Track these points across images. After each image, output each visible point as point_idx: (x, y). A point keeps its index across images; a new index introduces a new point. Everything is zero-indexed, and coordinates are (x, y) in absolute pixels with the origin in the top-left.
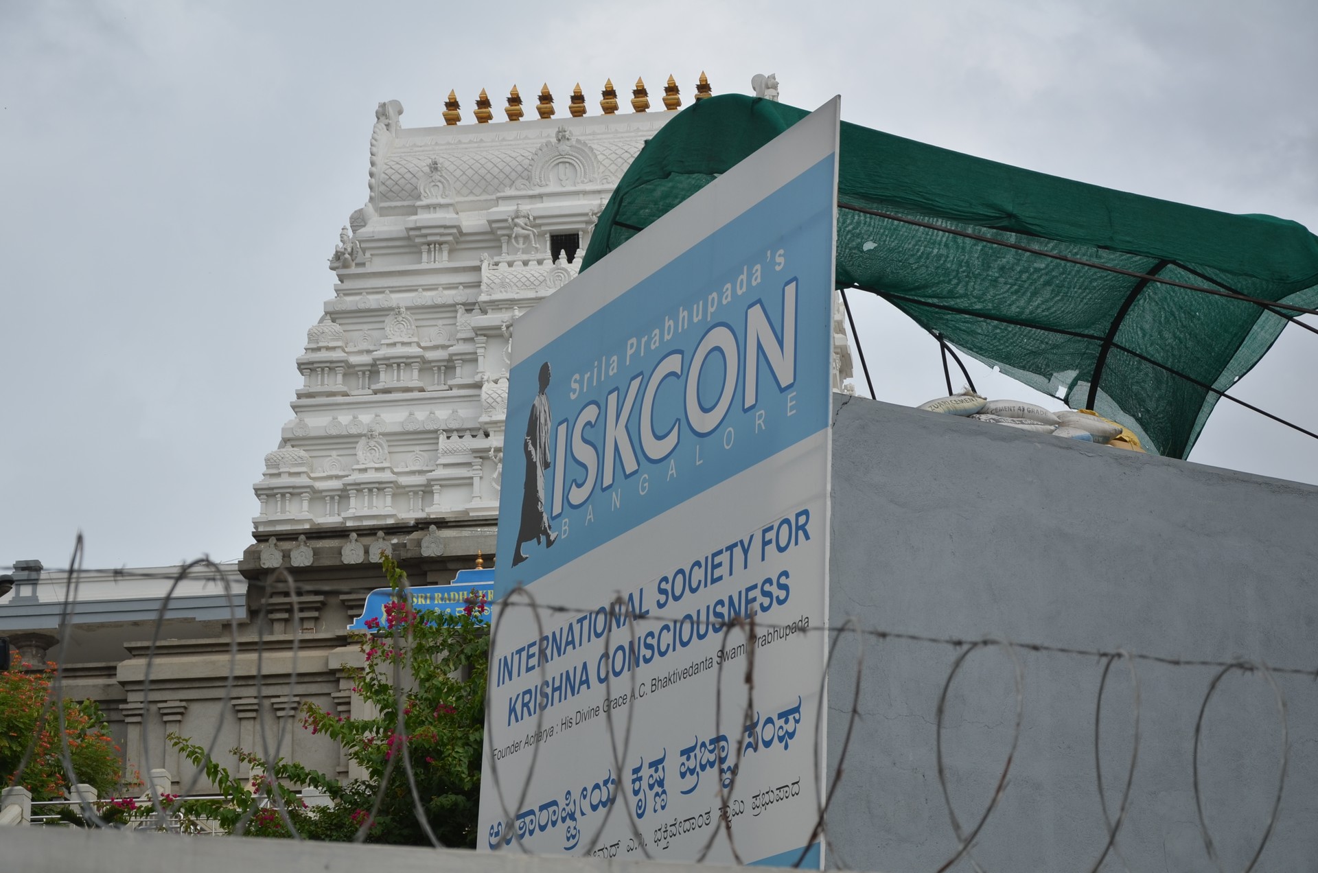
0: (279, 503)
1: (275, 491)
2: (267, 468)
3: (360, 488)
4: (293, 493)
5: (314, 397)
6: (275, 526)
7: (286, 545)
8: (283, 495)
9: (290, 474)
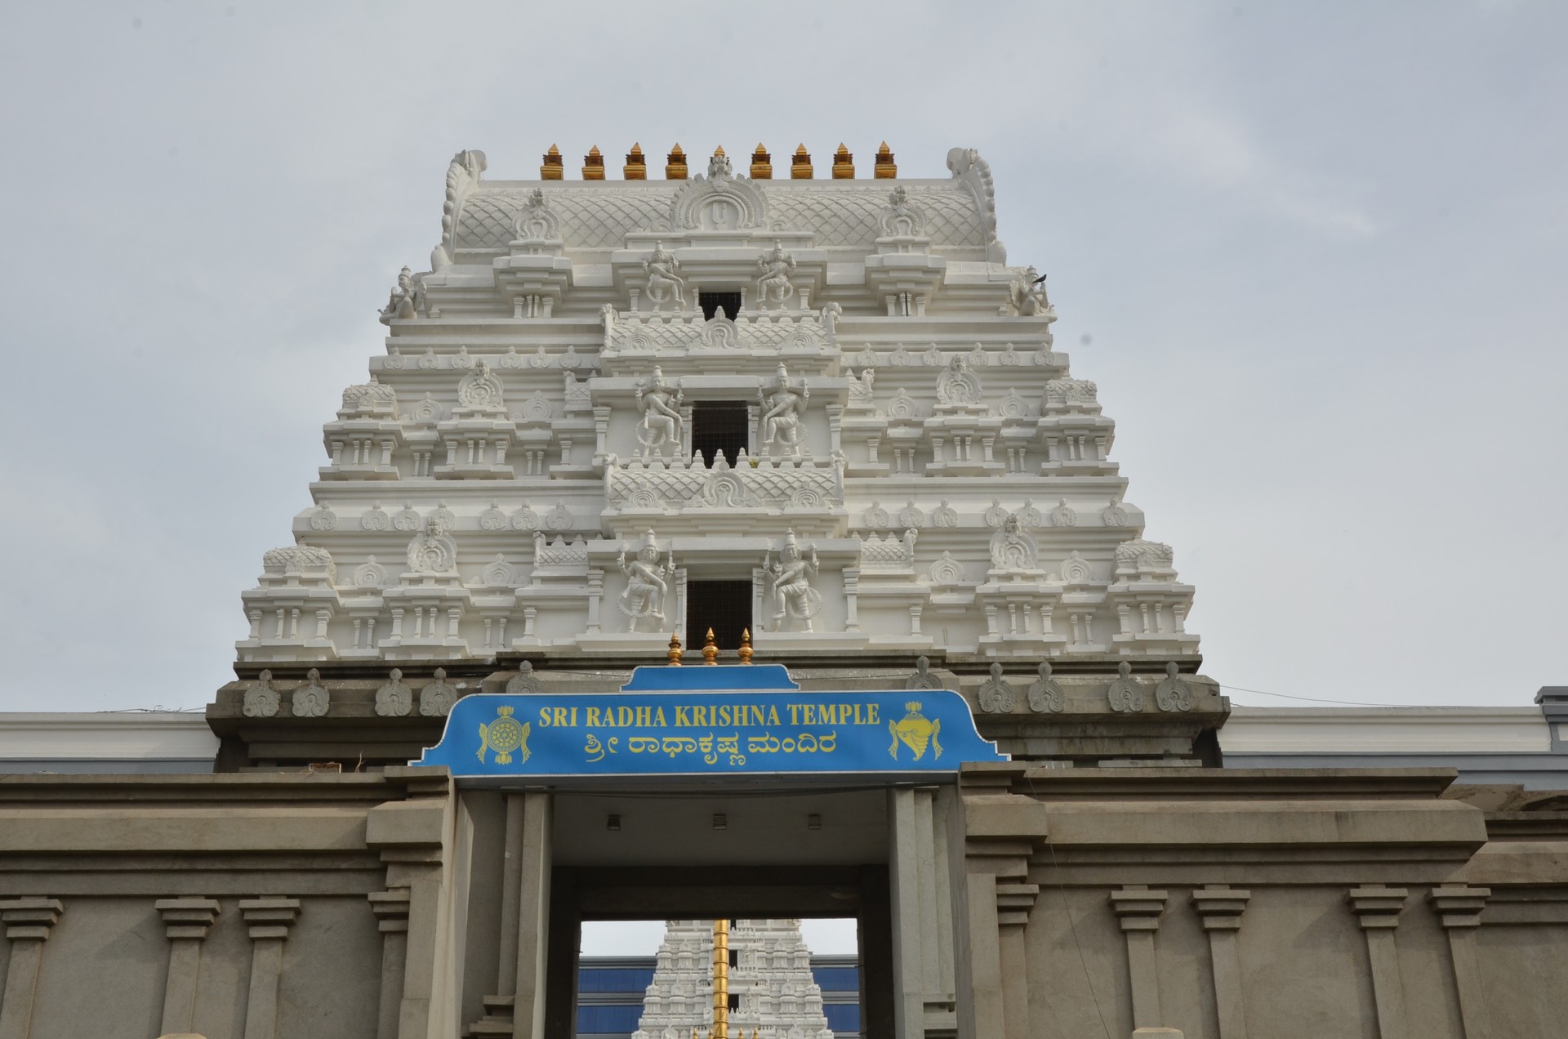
0: (281, 624)
1: (276, 604)
2: (266, 572)
3: (410, 607)
4: (303, 609)
5: (347, 480)
6: (271, 657)
7: (287, 685)
8: (288, 612)
9: (303, 581)
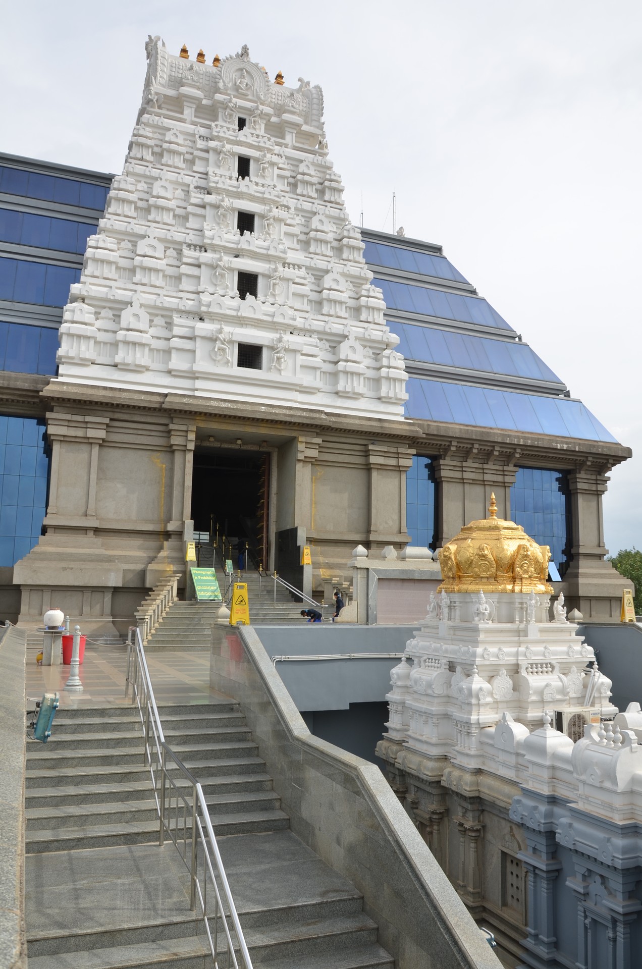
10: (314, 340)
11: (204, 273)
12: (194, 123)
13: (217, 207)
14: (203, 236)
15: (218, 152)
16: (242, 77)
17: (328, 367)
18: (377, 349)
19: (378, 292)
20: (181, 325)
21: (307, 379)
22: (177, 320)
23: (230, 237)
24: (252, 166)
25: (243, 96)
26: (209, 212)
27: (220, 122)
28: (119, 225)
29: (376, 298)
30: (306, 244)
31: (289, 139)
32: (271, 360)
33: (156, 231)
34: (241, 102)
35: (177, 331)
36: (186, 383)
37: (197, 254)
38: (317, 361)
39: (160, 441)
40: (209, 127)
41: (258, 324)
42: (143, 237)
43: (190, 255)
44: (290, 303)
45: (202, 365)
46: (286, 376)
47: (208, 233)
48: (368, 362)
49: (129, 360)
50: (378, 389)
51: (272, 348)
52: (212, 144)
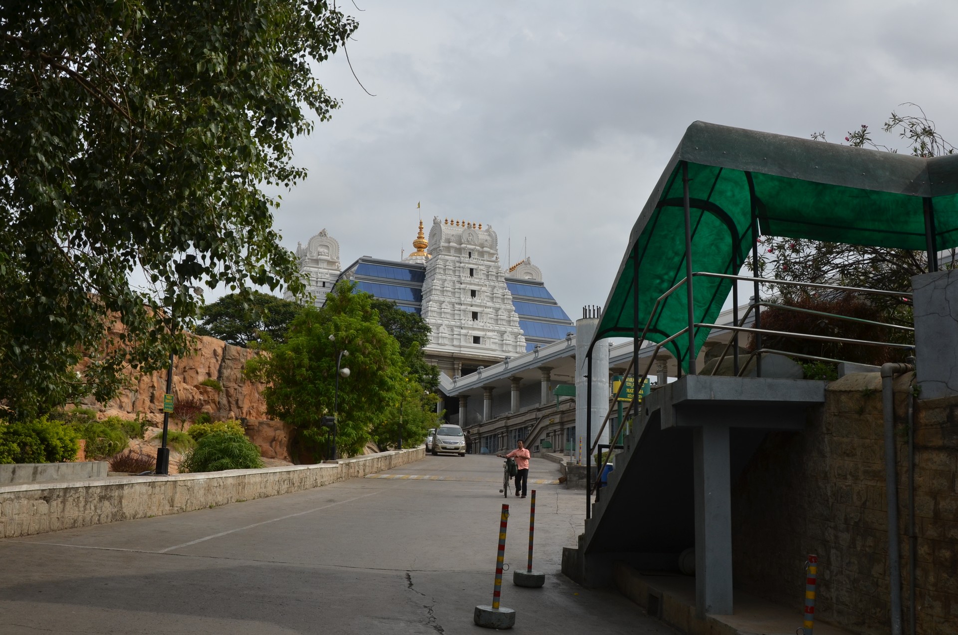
10: (496, 334)
11: (462, 313)
12: (454, 256)
13: (465, 289)
14: (461, 300)
15: (463, 268)
16: (470, 236)
17: (500, 342)
18: (516, 335)
19: (516, 315)
20: (456, 330)
21: (493, 347)
22: (455, 329)
23: (468, 300)
24: (474, 271)
25: (470, 244)
26: (462, 291)
27: (463, 255)
28: (436, 298)
29: (516, 317)
30: (492, 298)
31: (486, 257)
32: (483, 341)
33: (447, 299)
34: (469, 246)
35: (455, 333)
36: (458, 349)
37: (459, 306)
38: (496, 341)
39: (451, 367)
40: (459, 257)
41: (479, 329)
42: (444, 302)
43: (457, 306)
44: (488, 321)
45: (463, 343)
46: (487, 346)
47: (463, 299)
48: (513, 340)
49: (443, 342)
50: (516, 349)
51: (483, 337)
52: (462, 265)
